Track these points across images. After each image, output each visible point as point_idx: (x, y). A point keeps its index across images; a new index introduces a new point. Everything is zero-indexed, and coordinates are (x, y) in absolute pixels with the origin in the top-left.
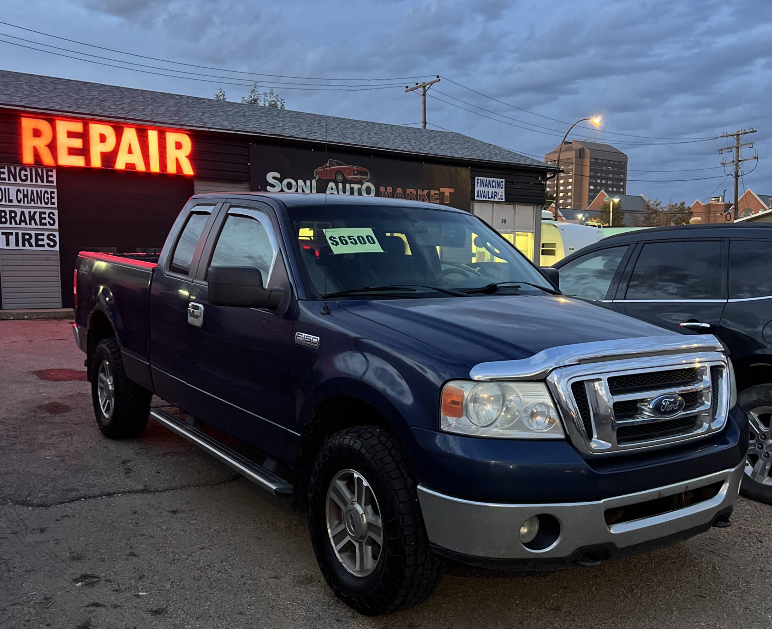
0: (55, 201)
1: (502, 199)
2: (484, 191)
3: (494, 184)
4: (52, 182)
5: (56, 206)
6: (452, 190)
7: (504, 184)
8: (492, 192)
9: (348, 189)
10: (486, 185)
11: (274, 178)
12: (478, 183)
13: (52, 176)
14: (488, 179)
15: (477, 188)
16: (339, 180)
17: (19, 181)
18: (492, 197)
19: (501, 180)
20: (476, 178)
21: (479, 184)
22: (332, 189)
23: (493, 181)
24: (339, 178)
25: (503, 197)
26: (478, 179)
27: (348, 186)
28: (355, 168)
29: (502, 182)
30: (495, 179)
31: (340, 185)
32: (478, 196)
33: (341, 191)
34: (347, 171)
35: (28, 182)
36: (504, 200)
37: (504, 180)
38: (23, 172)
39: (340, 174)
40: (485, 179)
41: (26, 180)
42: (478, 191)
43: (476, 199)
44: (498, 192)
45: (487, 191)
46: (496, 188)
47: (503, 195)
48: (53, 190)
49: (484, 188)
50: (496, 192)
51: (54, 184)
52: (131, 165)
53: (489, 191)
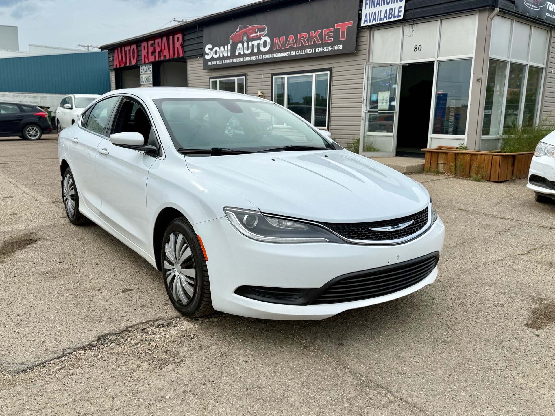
0: (152, 80)
1: (399, 16)
2: (375, 12)
4: (150, 71)
5: (152, 83)
8: (386, 10)
9: (250, 47)
10: (378, 4)
11: (209, 49)
12: (366, 4)
13: (150, 68)
15: (364, 12)
16: (245, 40)
17: (145, 73)
18: (385, 17)
21: (368, 6)
22: (240, 49)
24: (245, 38)
25: (402, 14)
27: (250, 44)
28: (256, 27)
31: (245, 44)
32: (366, 21)
33: (245, 49)
34: (251, 31)
35: (147, 73)
36: (402, 18)
38: (146, 68)
39: (245, 35)
41: (146, 72)
42: (366, 14)
43: (363, 25)
44: (395, 8)
45: (379, 11)
46: (392, 3)
47: (402, 10)
48: (151, 75)
49: (375, 8)
50: (391, 9)
51: (151, 72)
52: (165, 56)
53: (381, 11)
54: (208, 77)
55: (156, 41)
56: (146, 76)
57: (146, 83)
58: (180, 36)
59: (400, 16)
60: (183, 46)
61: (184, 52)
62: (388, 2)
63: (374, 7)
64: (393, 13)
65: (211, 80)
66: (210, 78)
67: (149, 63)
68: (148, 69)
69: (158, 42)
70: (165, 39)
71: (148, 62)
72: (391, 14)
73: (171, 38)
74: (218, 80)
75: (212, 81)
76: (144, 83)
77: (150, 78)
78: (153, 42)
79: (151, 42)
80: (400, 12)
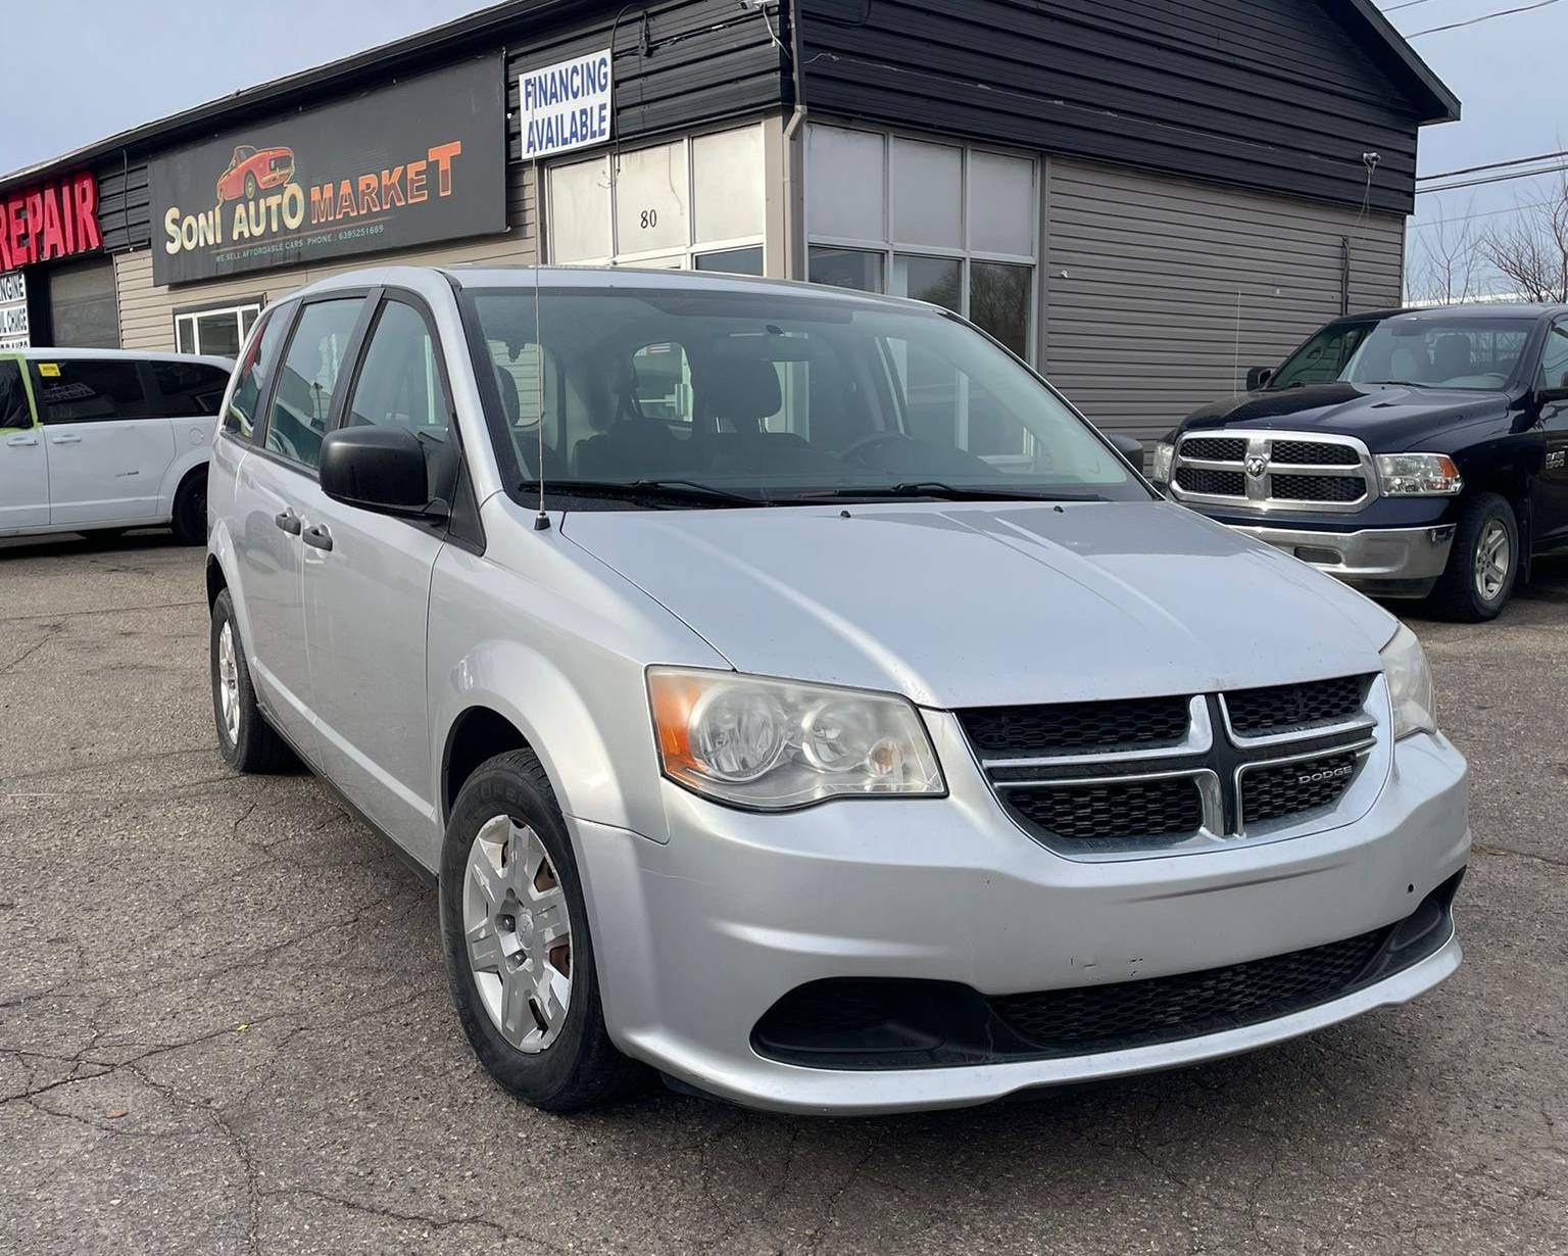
0: (26, 323)
2: (550, 120)
3: (577, 81)
4: (22, 295)
5: (27, 331)
6: (455, 148)
7: (608, 69)
8: (573, 113)
9: (263, 214)
10: (554, 95)
11: (174, 221)
12: (528, 94)
13: (21, 285)
14: (555, 68)
15: (526, 117)
16: (250, 195)
17: (8, 300)
18: (573, 135)
19: (596, 57)
20: (522, 78)
21: (531, 101)
22: (241, 222)
23: (575, 70)
24: (250, 189)
25: (607, 125)
26: (528, 82)
27: (262, 205)
28: (271, 153)
29: (603, 62)
30: (578, 62)
31: (252, 207)
32: (531, 145)
33: (252, 222)
34: (261, 166)
35: (14, 300)
36: (607, 137)
37: (607, 54)
38: (9, 285)
39: (250, 180)
40: (548, 71)
41: (10, 297)
42: (531, 124)
43: (525, 156)
44: (591, 109)
45: (557, 117)
46: (583, 95)
47: (607, 113)
48: (25, 306)
49: (549, 106)
50: (583, 112)
51: (25, 297)
52: (54, 247)
53: (562, 116)
54: (170, 309)
55: (29, 201)
56: (10, 309)
57: (13, 333)
58: (87, 184)
59: (602, 133)
60: (97, 217)
61: (102, 234)
62: (575, 90)
63: (546, 104)
64: (589, 123)
65: (178, 318)
66: (176, 312)
67: (16, 270)
68: (16, 287)
69: (34, 205)
70: (50, 194)
71: (11, 268)
72: (584, 125)
73: (66, 190)
74: (194, 316)
75: (180, 321)
76: (8, 333)
77: (22, 317)
78: (20, 204)
79: (14, 206)
80: (602, 119)
